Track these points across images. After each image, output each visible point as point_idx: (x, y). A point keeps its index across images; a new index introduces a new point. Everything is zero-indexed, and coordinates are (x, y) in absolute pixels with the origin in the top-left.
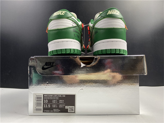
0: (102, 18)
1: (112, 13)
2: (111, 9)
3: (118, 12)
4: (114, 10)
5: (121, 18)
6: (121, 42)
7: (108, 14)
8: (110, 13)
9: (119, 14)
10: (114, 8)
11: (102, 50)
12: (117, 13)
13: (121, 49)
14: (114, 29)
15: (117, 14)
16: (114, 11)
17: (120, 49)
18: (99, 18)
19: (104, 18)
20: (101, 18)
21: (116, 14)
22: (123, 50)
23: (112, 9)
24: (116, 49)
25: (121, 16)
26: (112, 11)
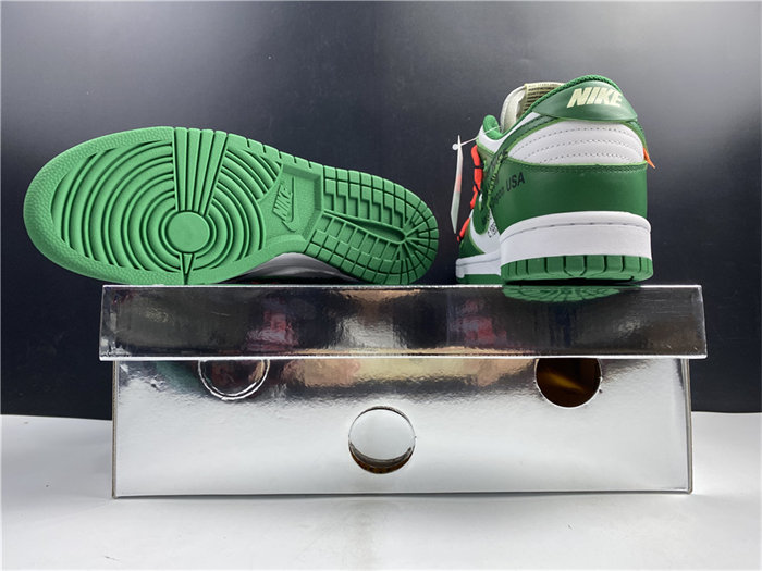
0: (546, 119)
1: (590, 102)
2: (586, 80)
3: (617, 94)
4: (597, 86)
5: (629, 122)
6: (629, 226)
7: (571, 104)
8: (579, 98)
9: (619, 106)
10: (598, 77)
11: (546, 258)
12: (610, 97)
13: (630, 257)
14: (597, 168)
15: (613, 103)
16: (596, 89)
17: (623, 257)
18: (532, 121)
19: (554, 119)
20: (543, 120)
21: (607, 103)
22: (635, 257)
23: (591, 80)
24: (605, 257)
25: (628, 113)
26: (588, 90)
